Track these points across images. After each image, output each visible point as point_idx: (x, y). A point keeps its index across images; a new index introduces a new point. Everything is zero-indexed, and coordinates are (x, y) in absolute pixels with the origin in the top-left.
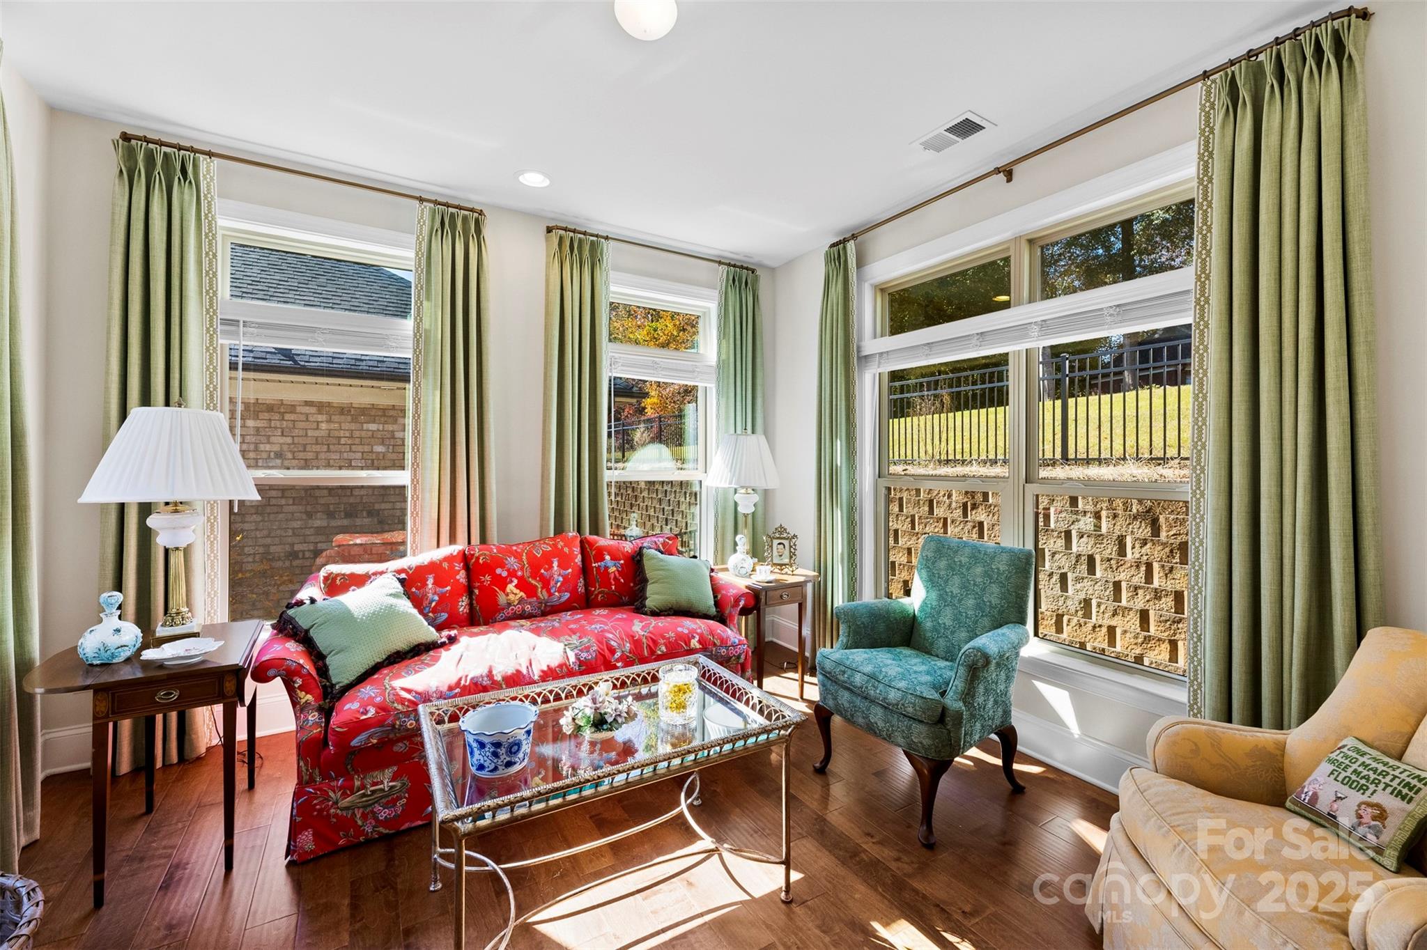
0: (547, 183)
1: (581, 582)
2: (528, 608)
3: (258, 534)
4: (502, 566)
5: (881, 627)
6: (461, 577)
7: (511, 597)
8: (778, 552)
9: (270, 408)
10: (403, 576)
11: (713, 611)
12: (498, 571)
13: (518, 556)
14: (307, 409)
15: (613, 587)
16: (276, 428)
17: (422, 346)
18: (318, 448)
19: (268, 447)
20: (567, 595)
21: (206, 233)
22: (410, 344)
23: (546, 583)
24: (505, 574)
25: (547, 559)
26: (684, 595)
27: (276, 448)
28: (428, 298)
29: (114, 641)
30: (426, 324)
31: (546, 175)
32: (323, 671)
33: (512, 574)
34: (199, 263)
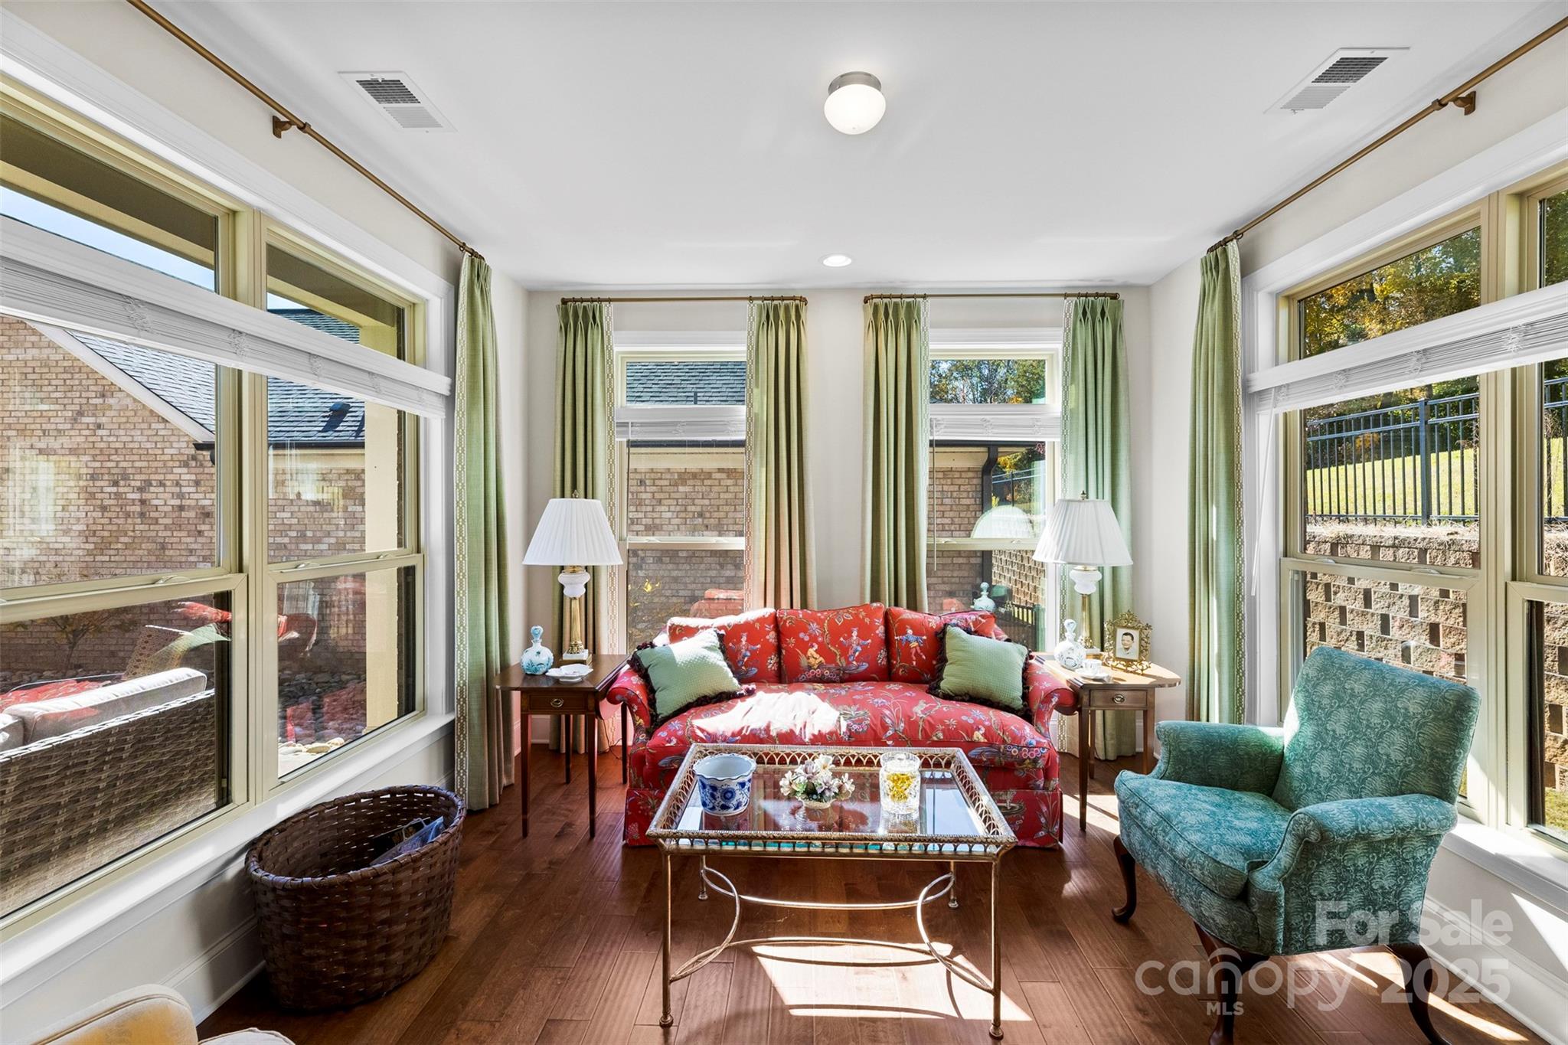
0: (849, 261)
1: (883, 654)
2: (827, 673)
3: (687, 580)
4: (805, 631)
5: (1222, 760)
6: (771, 637)
7: (812, 660)
8: (1125, 643)
9: (695, 476)
10: (723, 632)
11: (1019, 703)
12: (802, 635)
13: (820, 622)
14: (718, 476)
15: (914, 663)
16: (698, 492)
17: (752, 429)
18: (726, 508)
19: (693, 508)
20: (865, 666)
21: (608, 362)
22: (744, 427)
23: (845, 650)
24: (807, 638)
25: (847, 629)
26: (983, 682)
27: (699, 509)
28: (757, 386)
29: (537, 660)
30: (756, 409)
31: (848, 255)
32: (652, 702)
33: (814, 639)
34: (603, 383)
